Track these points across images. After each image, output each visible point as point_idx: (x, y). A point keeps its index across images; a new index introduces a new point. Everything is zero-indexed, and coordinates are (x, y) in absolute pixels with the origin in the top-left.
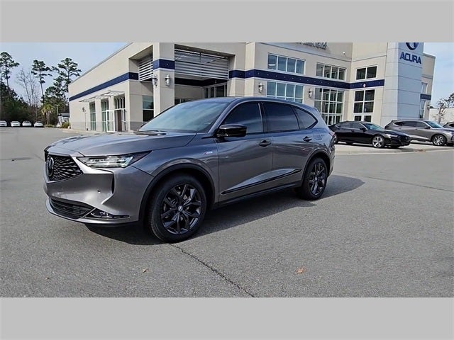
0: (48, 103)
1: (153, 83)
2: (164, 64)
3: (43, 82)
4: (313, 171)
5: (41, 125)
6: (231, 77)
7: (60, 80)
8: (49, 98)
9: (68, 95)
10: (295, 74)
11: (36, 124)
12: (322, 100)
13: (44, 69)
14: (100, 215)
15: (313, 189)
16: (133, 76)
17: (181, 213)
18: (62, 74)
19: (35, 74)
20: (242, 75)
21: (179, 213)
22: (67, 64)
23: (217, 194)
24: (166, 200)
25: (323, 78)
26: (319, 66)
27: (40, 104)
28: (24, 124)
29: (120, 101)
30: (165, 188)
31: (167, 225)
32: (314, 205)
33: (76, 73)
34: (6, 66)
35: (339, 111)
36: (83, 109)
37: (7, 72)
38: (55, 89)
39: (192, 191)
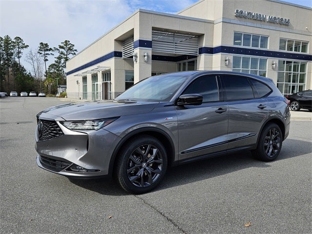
0: (50, 76)
1: (134, 60)
2: (143, 44)
3: (47, 60)
4: (268, 135)
5: (44, 95)
6: (200, 53)
7: (59, 58)
8: (51, 73)
9: (66, 70)
10: (259, 48)
11: (40, 94)
12: (285, 71)
13: (47, 50)
14: (76, 169)
15: (268, 152)
16: (117, 54)
17: (145, 169)
18: (62, 53)
19: (41, 54)
20: (211, 51)
21: (142, 169)
22: (66, 45)
23: (176, 154)
24: (131, 157)
25: (286, 51)
26: (282, 41)
27: (44, 78)
28: (31, 94)
29: (107, 75)
30: (131, 147)
31: (132, 178)
32: (269, 166)
33: (72, 52)
34: (19, 48)
35: (302, 81)
36: (77, 82)
37: (19, 53)
38: (56, 65)
39: (155, 151)
